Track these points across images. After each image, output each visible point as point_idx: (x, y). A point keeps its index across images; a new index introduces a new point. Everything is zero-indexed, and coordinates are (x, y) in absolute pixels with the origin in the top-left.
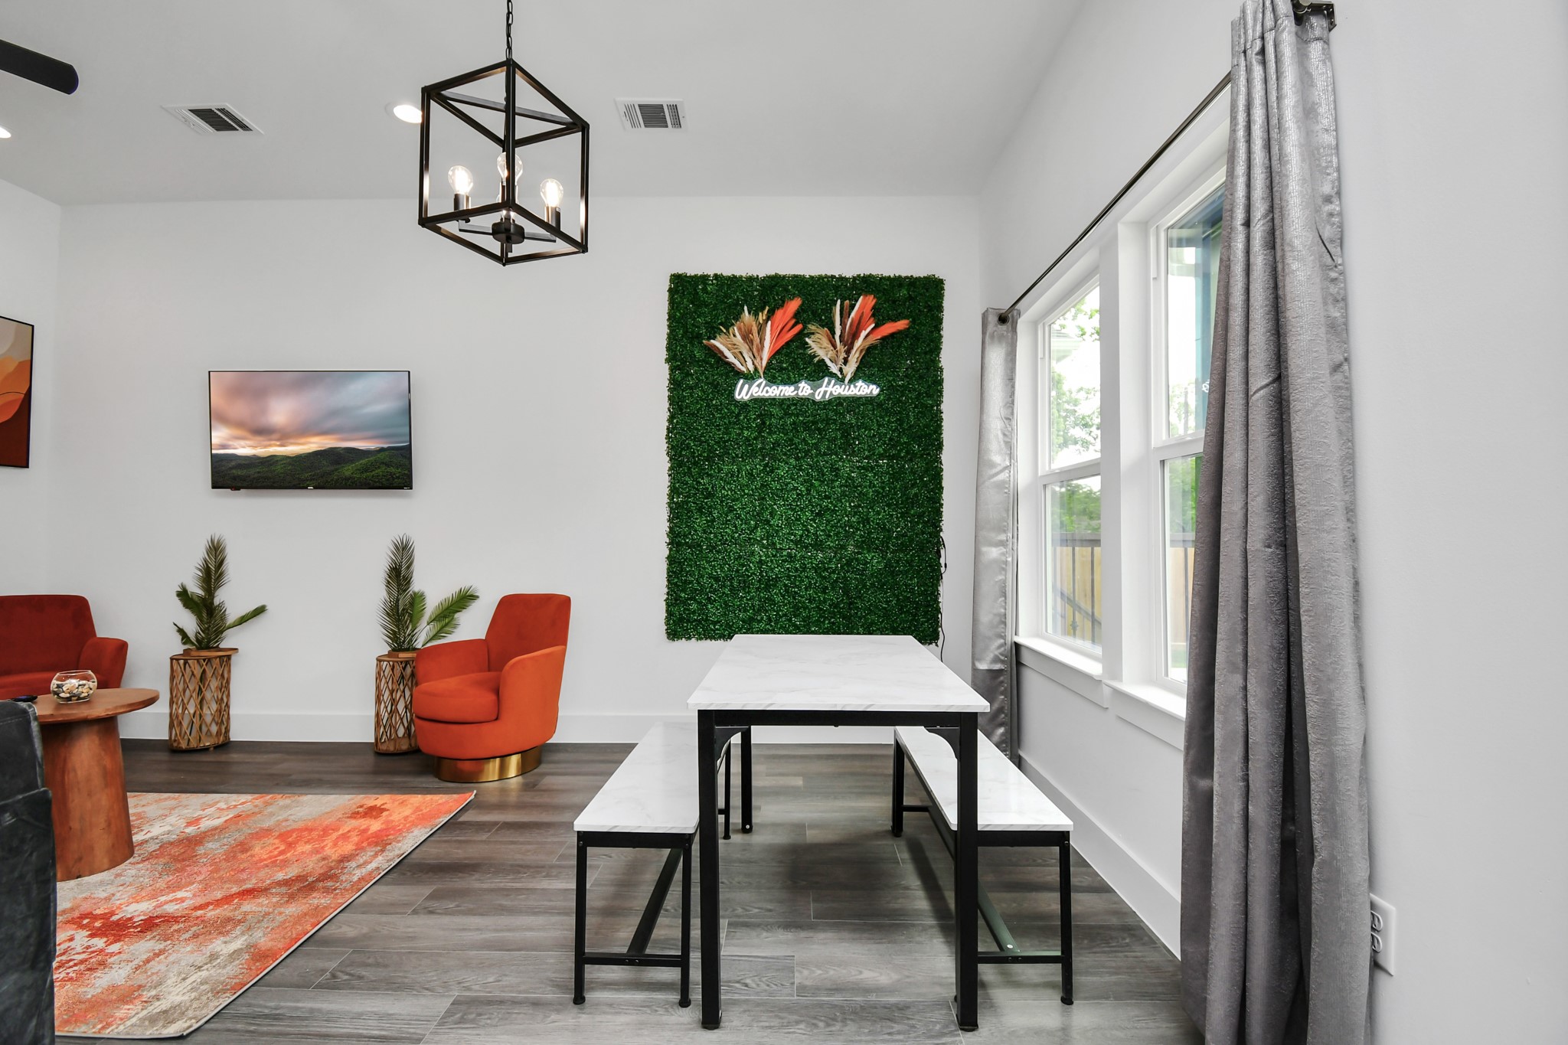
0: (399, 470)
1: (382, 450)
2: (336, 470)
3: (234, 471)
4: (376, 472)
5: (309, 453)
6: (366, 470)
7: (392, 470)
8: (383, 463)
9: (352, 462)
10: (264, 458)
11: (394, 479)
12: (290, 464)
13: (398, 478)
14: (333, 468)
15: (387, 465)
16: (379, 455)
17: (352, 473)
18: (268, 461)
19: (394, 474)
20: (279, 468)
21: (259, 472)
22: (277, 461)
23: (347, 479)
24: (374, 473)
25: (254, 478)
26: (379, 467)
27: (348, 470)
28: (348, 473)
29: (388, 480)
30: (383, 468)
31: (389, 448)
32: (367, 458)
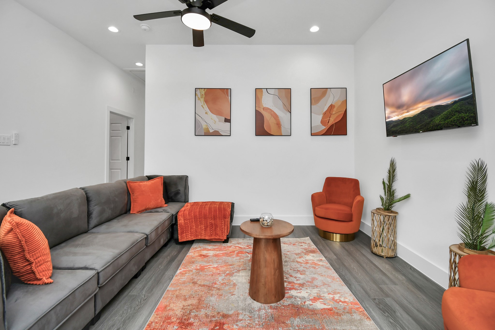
0: (467, 114)
1: (455, 102)
2: (432, 121)
3: (392, 129)
4: (453, 118)
5: (419, 113)
6: (447, 118)
7: (463, 115)
8: (456, 111)
9: (439, 114)
10: (402, 120)
11: (464, 121)
12: (411, 121)
13: (467, 120)
14: (429, 120)
15: (459, 112)
16: (454, 107)
17: (440, 122)
18: (403, 121)
19: (464, 118)
20: (407, 125)
21: (401, 128)
22: (406, 121)
23: (437, 125)
24: (451, 119)
25: (399, 131)
26: (454, 115)
27: (437, 120)
28: (437, 122)
29: (460, 122)
30: (457, 114)
31: (460, 100)
32: (447, 110)
